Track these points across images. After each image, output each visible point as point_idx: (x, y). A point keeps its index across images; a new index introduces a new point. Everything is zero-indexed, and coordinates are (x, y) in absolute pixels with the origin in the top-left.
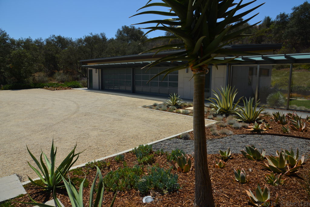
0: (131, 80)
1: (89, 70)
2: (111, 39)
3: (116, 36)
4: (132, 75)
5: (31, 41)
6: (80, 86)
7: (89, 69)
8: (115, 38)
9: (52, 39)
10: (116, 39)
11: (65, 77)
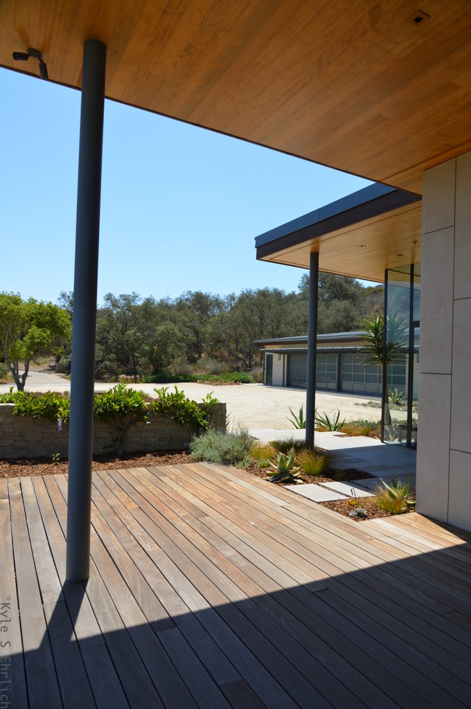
0: (337, 372)
1: (267, 355)
2: (289, 295)
3: (299, 287)
4: (337, 364)
5: (154, 303)
6: (251, 380)
7: (267, 353)
8: (298, 291)
9: (186, 297)
10: (299, 294)
11: (219, 365)
